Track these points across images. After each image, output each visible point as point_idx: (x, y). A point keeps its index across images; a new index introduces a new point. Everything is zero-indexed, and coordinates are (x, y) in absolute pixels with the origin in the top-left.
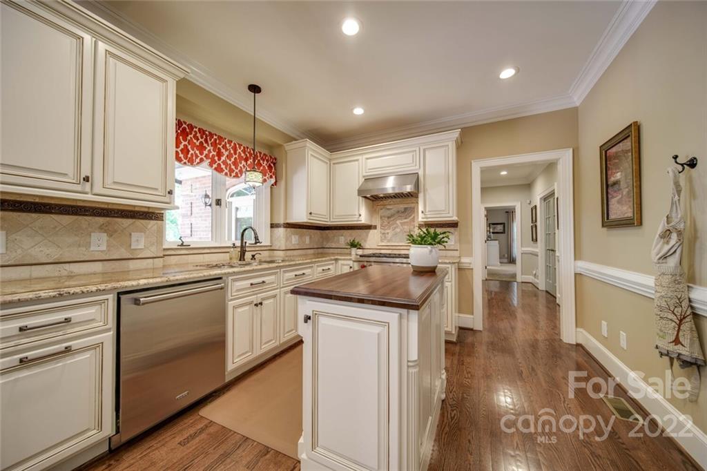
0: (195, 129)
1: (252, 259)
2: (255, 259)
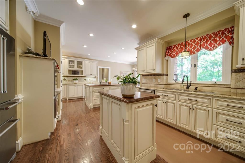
0: (176, 46)
1: (195, 89)
2: (197, 90)
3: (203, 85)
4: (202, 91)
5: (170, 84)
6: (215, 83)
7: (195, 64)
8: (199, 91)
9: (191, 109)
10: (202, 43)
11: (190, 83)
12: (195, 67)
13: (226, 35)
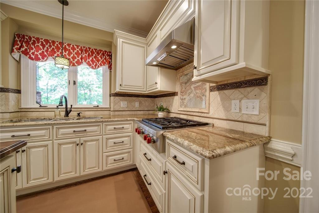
0: (41, 40)
1: (77, 116)
2: (80, 116)
3: (86, 110)
4: (87, 117)
5: (26, 110)
6: (98, 106)
7: (74, 80)
8: (83, 117)
9: (78, 145)
10: (84, 56)
11: (70, 107)
12: (75, 85)
13: (106, 57)
